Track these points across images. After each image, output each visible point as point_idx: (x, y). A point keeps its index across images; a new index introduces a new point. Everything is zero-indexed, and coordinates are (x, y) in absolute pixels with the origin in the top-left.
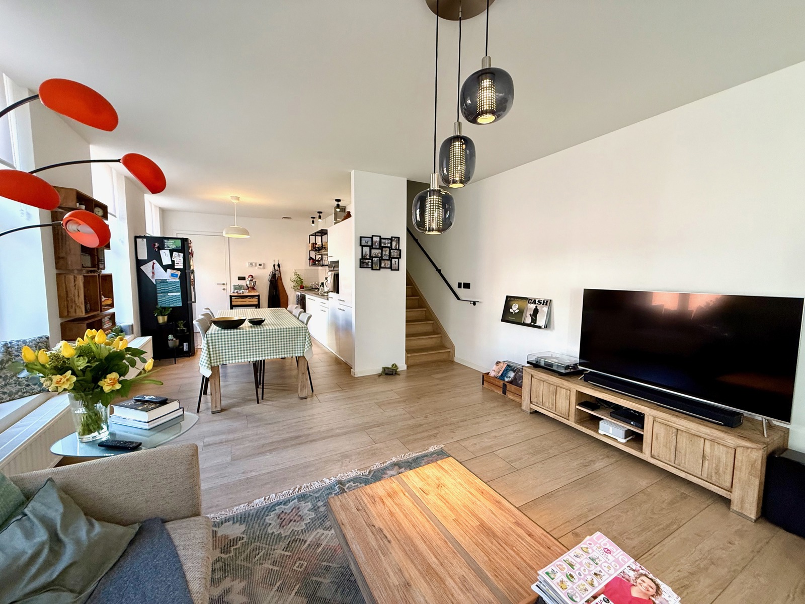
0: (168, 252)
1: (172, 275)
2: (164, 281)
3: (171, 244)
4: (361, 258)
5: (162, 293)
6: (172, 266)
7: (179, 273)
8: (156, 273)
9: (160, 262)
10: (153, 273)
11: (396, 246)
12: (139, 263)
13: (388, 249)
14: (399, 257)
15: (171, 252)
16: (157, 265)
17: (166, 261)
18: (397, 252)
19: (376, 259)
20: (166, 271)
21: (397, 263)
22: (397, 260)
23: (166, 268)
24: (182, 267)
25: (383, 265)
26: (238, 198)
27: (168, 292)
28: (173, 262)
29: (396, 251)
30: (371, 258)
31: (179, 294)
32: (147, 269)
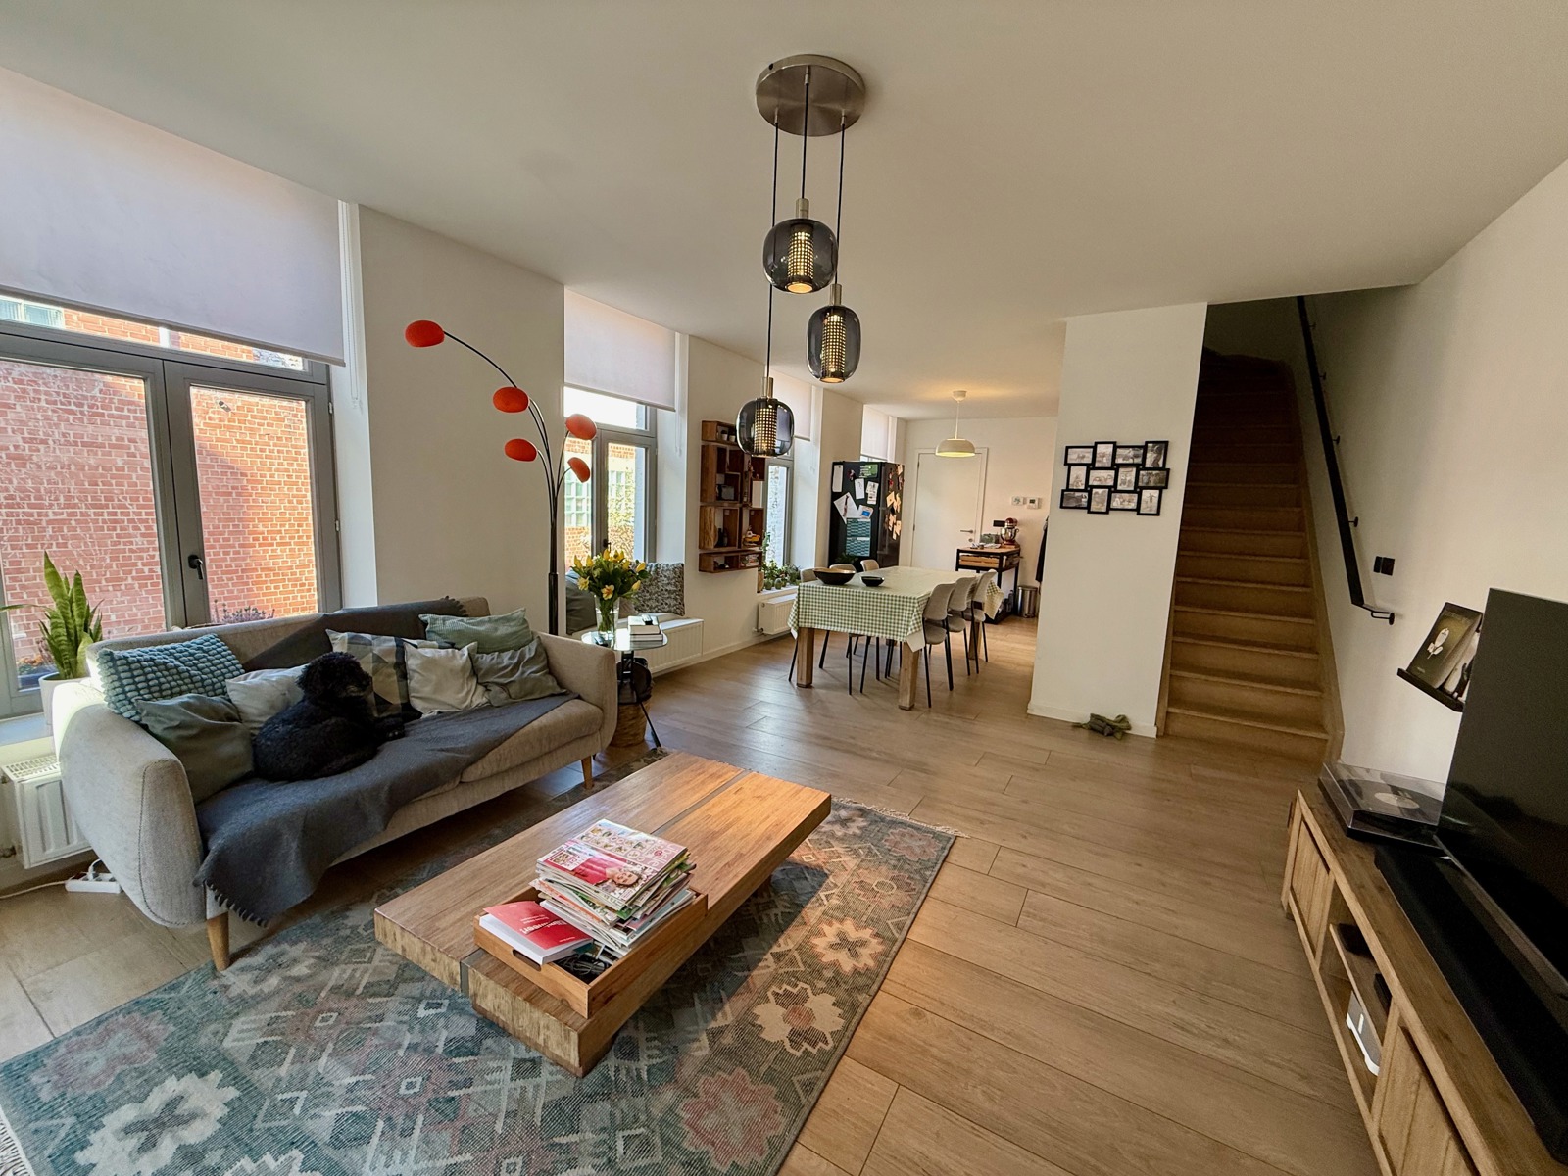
0: (862, 481)
1: (864, 513)
2: (855, 520)
3: (867, 471)
4: (1065, 488)
5: (852, 536)
6: (863, 502)
7: (871, 510)
8: (851, 511)
9: (854, 496)
10: (845, 509)
11: (1156, 461)
12: (835, 496)
13: (1134, 470)
14: (1162, 486)
15: (866, 481)
16: (850, 499)
17: (860, 495)
18: (1157, 475)
19: (1100, 491)
20: (858, 507)
21: (1156, 500)
22: (1156, 493)
23: (858, 503)
24: (875, 503)
25: (1114, 504)
26: (963, 393)
27: (857, 536)
28: (866, 494)
29: (1154, 473)
30: (1089, 489)
31: (869, 539)
32: (839, 503)
